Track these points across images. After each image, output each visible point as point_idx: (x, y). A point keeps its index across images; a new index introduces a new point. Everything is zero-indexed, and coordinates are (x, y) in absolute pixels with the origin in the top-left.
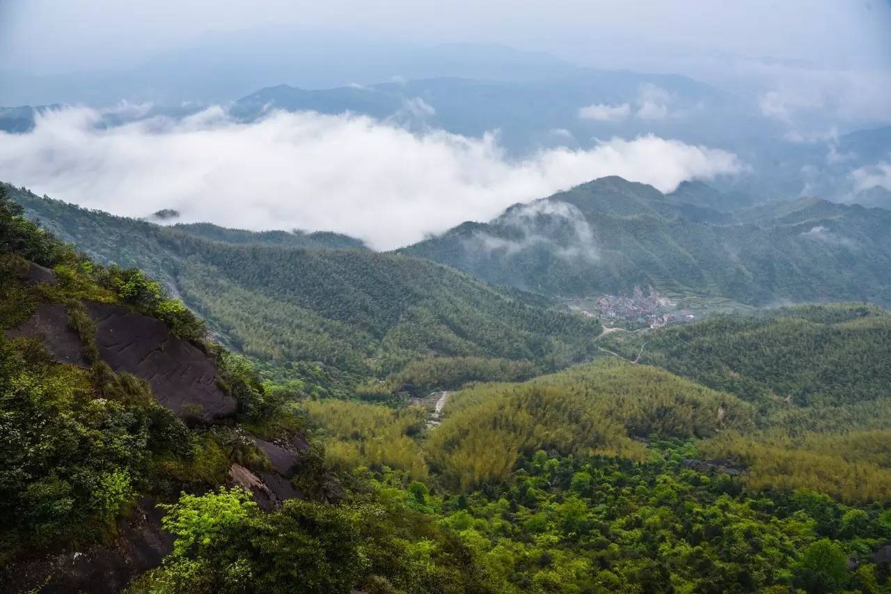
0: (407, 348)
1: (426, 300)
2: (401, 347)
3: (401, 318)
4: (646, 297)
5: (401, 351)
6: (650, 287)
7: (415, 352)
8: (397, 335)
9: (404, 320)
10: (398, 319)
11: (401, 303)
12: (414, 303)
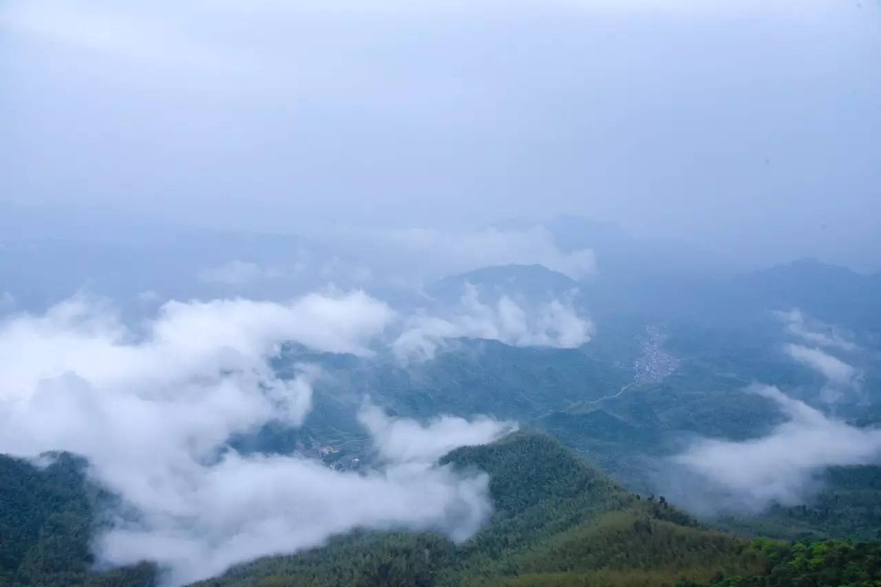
0: (57, 571)
1: (72, 501)
2: (47, 571)
3: (42, 532)
4: (309, 449)
5: (48, 577)
6: (311, 439)
7: (69, 573)
8: (40, 557)
9: (47, 533)
10: (36, 534)
11: (38, 512)
12: (56, 508)
